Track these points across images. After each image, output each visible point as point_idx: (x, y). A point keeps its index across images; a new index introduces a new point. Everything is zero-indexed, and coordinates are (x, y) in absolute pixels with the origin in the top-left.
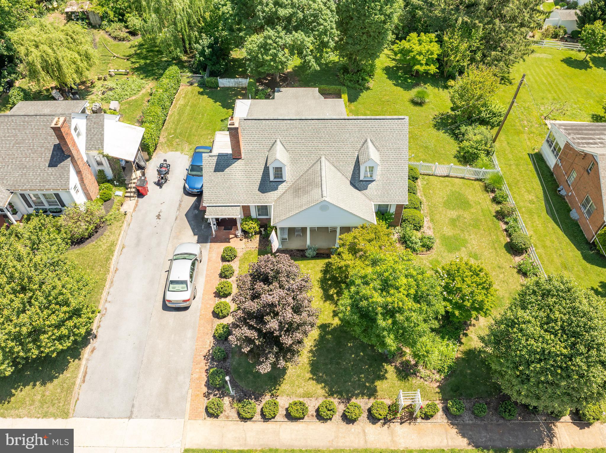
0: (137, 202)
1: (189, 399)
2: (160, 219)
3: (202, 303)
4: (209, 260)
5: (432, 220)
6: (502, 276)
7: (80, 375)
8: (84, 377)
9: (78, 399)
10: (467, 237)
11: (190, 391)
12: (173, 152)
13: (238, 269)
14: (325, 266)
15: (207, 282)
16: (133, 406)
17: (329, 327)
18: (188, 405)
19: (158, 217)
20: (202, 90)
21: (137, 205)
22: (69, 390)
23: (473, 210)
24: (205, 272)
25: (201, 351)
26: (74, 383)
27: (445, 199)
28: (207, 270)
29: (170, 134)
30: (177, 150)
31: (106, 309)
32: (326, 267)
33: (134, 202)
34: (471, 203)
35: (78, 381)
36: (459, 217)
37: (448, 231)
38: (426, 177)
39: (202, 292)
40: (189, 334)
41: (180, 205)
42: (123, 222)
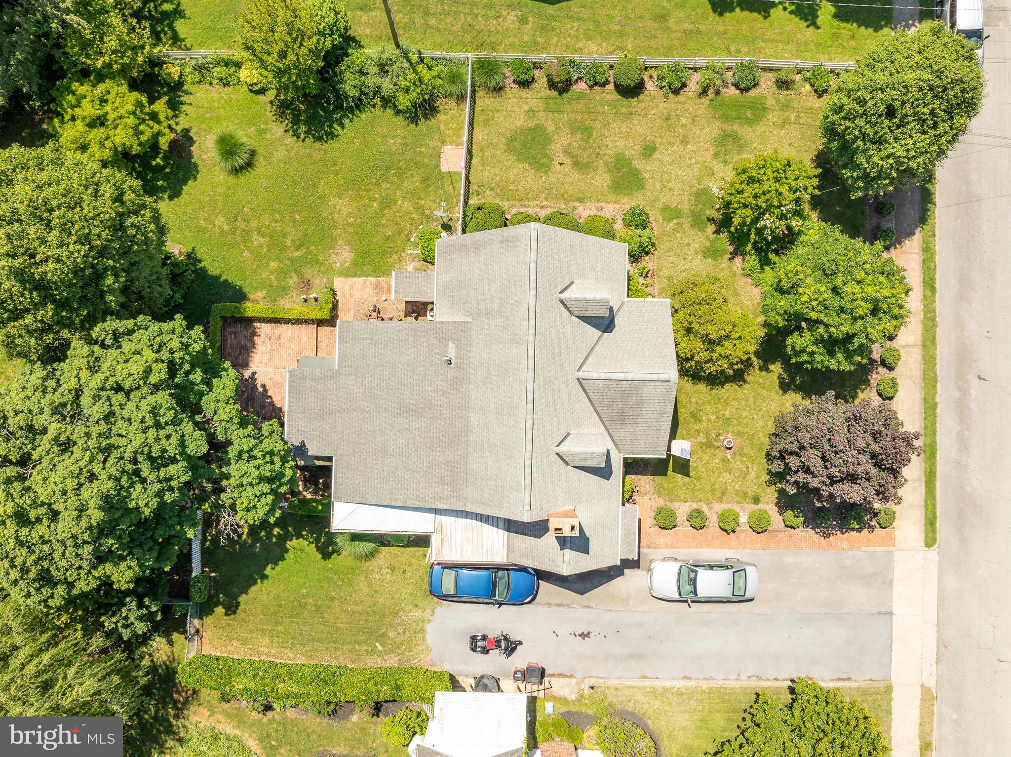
0: (553, 675)
1: (873, 548)
2: (589, 633)
3: (744, 548)
4: (671, 546)
5: (581, 200)
6: (683, 120)
7: (847, 684)
8: (843, 680)
9: (870, 680)
10: (612, 153)
11: (863, 549)
12: (428, 636)
13: (688, 504)
14: (686, 378)
15: (709, 545)
16: (879, 613)
17: (783, 378)
18: (879, 549)
19: (583, 636)
20: (220, 610)
21: (560, 675)
22: (865, 692)
23: (551, 127)
24: (693, 550)
25: (814, 542)
26: (858, 689)
27: (527, 166)
28: (690, 547)
29: (373, 652)
30: (423, 631)
31: (749, 677)
32: (688, 376)
33: (553, 681)
34: (532, 124)
35: (854, 685)
36: (567, 153)
37: (602, 179)
38: (473, 188)
39: (725, 551)
40: (790, 560)
41: (558, 605)
42: (608, 688)
